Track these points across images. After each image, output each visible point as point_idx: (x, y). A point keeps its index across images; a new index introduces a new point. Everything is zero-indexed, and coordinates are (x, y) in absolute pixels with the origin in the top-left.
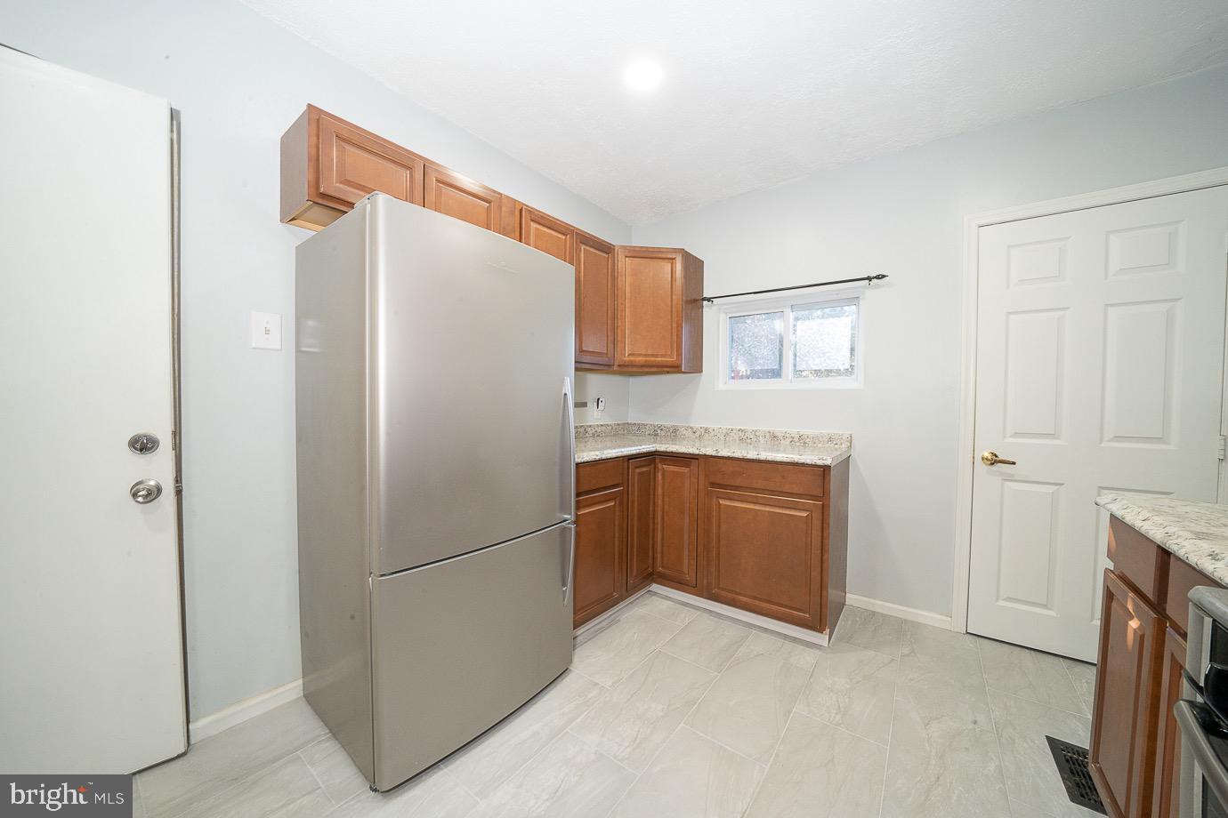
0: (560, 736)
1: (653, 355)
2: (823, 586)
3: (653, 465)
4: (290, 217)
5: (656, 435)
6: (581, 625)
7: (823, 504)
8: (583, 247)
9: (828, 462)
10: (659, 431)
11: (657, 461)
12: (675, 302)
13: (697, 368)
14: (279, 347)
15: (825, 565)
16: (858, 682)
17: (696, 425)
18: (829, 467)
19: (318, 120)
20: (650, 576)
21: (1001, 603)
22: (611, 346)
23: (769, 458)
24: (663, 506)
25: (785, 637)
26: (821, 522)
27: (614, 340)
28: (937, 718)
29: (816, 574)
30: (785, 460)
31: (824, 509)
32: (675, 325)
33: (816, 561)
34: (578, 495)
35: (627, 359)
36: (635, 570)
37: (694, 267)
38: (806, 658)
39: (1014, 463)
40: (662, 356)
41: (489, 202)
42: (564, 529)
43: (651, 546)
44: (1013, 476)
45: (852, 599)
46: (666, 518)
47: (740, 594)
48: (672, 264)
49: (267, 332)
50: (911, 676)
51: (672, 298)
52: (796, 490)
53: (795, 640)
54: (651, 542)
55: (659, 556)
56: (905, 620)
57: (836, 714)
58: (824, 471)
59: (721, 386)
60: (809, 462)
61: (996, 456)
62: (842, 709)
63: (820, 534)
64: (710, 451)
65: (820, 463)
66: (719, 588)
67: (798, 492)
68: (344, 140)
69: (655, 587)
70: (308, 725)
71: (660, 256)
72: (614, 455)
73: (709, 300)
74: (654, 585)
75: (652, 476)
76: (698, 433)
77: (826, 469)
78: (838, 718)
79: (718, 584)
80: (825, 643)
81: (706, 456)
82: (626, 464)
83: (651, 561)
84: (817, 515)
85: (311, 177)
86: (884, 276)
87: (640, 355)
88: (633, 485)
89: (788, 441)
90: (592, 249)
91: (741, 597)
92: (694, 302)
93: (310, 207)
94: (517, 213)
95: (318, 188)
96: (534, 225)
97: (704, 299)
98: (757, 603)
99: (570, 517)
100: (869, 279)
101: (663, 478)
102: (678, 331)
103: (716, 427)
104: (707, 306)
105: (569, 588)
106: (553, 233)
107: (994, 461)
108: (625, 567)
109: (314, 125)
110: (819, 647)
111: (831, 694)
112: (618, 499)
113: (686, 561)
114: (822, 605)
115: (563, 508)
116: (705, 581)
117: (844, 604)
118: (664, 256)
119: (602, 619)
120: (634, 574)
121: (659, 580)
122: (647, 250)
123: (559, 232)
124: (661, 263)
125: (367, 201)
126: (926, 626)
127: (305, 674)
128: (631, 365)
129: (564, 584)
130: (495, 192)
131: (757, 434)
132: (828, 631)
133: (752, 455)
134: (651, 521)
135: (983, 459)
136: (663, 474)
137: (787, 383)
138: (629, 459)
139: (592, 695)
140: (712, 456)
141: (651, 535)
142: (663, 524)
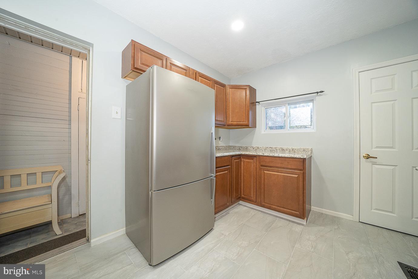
0: (212, 251)
1: (239, 122)
2: (304, 202)
3: (240, 159)
4: (124, 76)
5: (240, 150)
6: (217, 213)
7: (303, 172)
8: (216, 85)
9: (305, 157)
10: (241, 148)
11: (241, 158)
12: (246, 103)
13: (254, 126)
14: (120, 118)
15: (304, 194)
16: (319, 238)
17: (254, 146)
18: (305, 159)
19: (134, 45)
20: (239, 198)
21: (373, 211)
22: (225, 118)
23: (283, 156)
24: (244, 173)
25: (290, 221)
26: (303, 179)
27: (226, 116)
28: (351, 252)
29: (301, 198)
30: (289, 156)
31: (304, 174)
32: (247, 111)
33: (301, 193)
34: (216, 168)
35: (230, 123)
36: (234, 196)
37: (253, 91)
38: (298, 228)
39: (377, 158)
40: (243, 122)
41: (186, 70)
42: (212, 179)
43: (239, 188)
44: (376, 162)
45: (313, 208)
46: (245, 178)
47: (272, 205)
48: (246, 90)
49: (117, 113)
50: (339, 236)
51: (246, 102)
52: (293, 167)
53: (293, 222)
54: (239, 187)
55: (242, 191)
56: (335, 217)
57: (312, 248)
58: (303, 160)
59: (263, 132)
60: (298, 157)
61: (369, 155)
62: (314, 247)
63: (302, 183)
64: (261, 154)
65: (302, 157)
66: (264, 203)
67: (294, 168)
68: (142, 51)
69: (241, 202)
70: (127, 243)
71: (241, 88)
72: (227, 155)
73: (258, 102)
74: (241, 201)
75: (240, 163)
76: (255, 149)
77: (304, 160)
78: (312, 250)
79: (264, 201)
80: (305, 223)
81: (259, 156)
82: (231, 158)
83: (239, 193)
84: (301, 177)
85: (132, 62)
86: (323, 92)
87: (235, 122)
88: (233, 166)
89: (288, 151)
90: (218, 86)
91: (273, 206)
92: (253, 103)
93: (132, 72)
94: (195, 74)
95: (134, 66)
96: (200, 78)
97: (257, 102)
98: (279, 208)
99: (214, 175)
100: (317, 93)
101: (244, 164)
102: (248, 113)
103: (261, 146)
104: (258, 105)
105: (213, 200)
106: (206, 80)
107: (368, 157)
108: (231, 195)
109: (133, 46)
110: (303, 225)
111: (309, 241)
112: (229, 170)
113: (252, 193)
114: (304, 209)
115: (212, 172)
116: (259, 200)
117: (310, 210)
118: (243, 88)
119: (223, 212)
120: (234, 197)
121: (242, 199)
122: (237, 86)
123: (208, 80)
124: (242, 90)
125: (151, 68)
126: (343, 219)
127: (126, 226)
128: (232, 125)
129: (212, 198)
130: (188, 67)
131: (277, 149)
132: (306, 219)
133: (276, 155)
134: (239, 179)
135: (364, 157)
136: (244, 162)
137: (287, 131)
138: (232, 157)
139: (221, 238)
140: (261, 156)
141: (239, 183)
142: (244, 179)
